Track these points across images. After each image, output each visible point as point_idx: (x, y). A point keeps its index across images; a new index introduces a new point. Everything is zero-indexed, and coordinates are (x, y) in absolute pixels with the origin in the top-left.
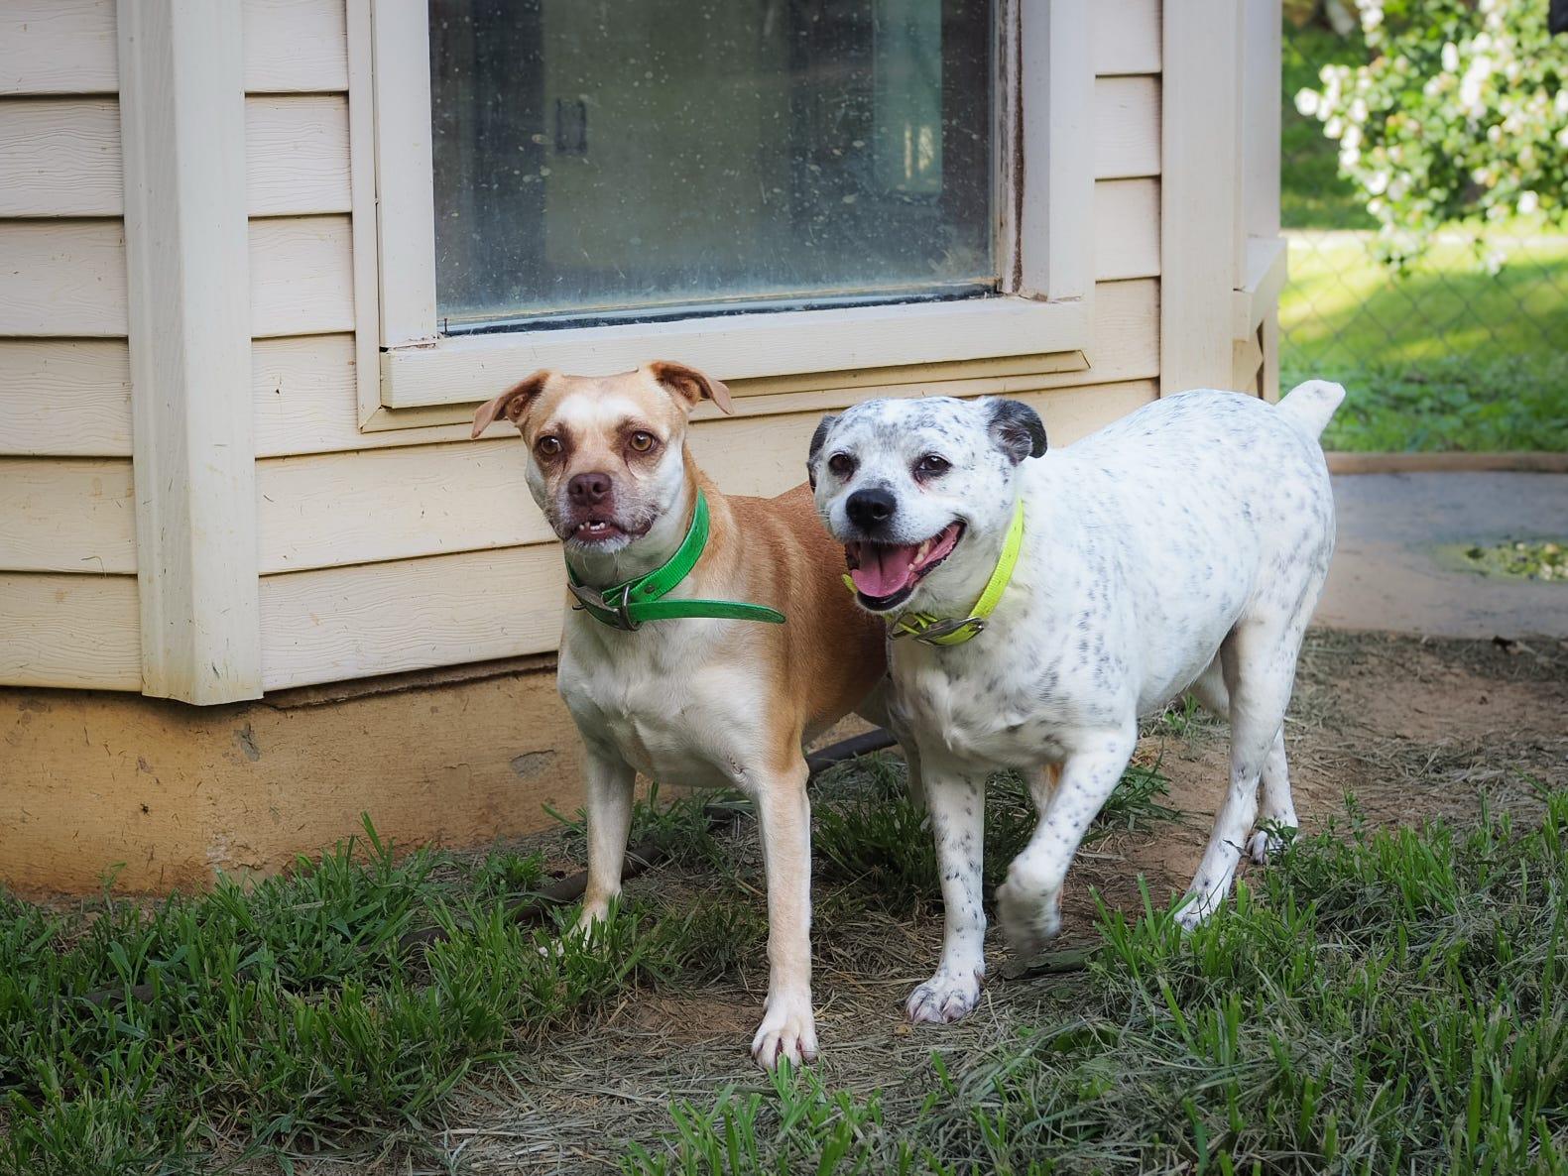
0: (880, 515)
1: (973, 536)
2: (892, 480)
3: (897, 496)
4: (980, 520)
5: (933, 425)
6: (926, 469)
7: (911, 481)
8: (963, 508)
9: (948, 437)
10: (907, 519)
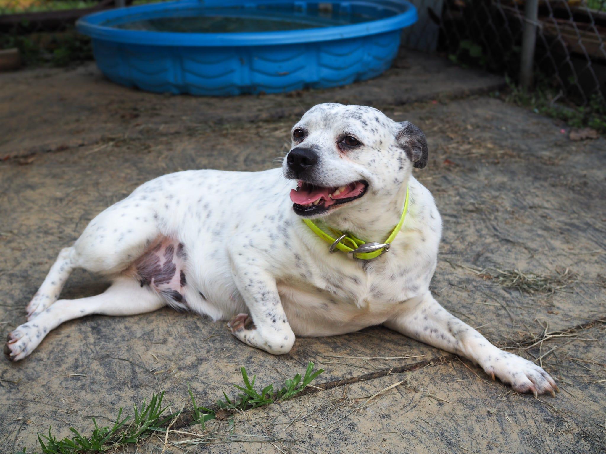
0: (306, 164)
1: (374, 193)
2: (320, 145)
3: (320, 155)
4: (377, 183)
5: (359, 118)
6: (346, 143)
7: (335, 149)
8: (367, 173)
9: (366, 127)
10: (324, 170)
